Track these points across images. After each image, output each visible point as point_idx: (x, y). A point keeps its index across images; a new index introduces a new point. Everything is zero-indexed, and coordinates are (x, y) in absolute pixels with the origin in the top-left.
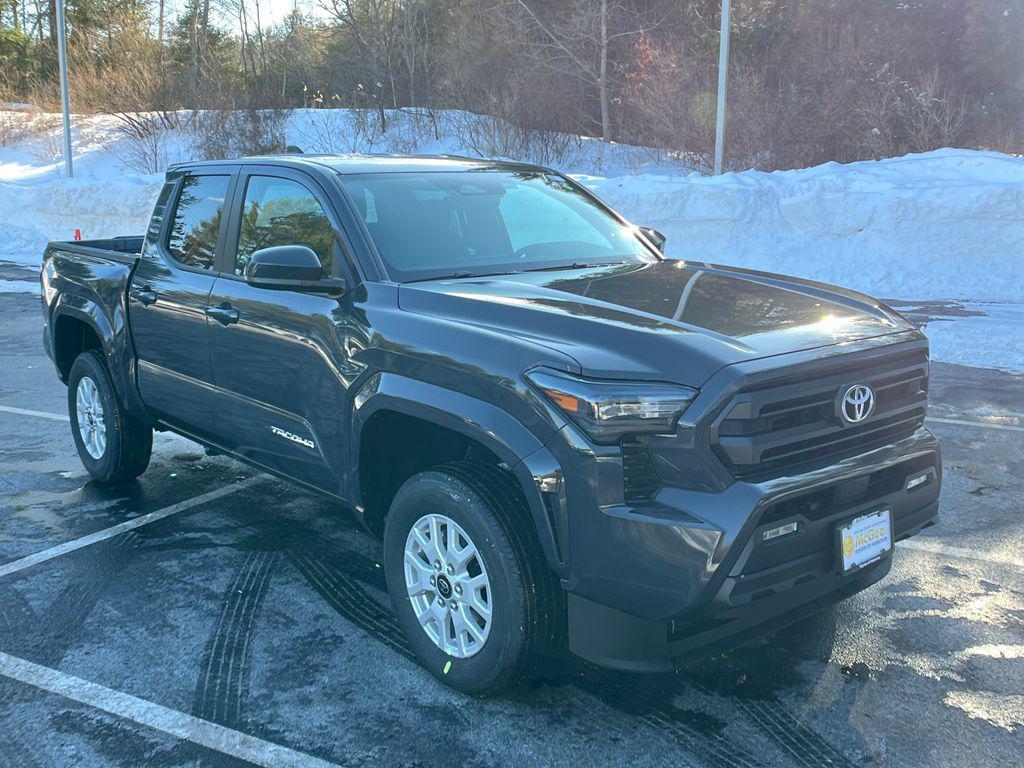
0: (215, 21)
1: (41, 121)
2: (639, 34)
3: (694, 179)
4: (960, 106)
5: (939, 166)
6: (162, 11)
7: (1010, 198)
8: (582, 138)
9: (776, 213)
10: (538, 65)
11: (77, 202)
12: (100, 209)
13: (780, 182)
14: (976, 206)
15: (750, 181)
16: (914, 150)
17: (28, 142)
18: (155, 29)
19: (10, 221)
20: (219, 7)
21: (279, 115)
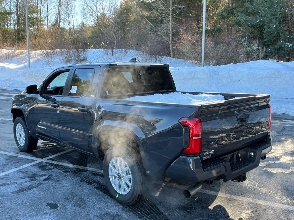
0: (62, 25)
1: (18, 52)
2: (180, 31)
3: (197, 68)
4: (264, 49)
5: (259, 65)
6: (47, 22)
7: (276, 72)
8: (166, 57)
9: (218, 76)
10: (153, 38)
11: (34, 74)
12: (41, 76)
13: (219, 68)
14: (268, 74)
15: (211, 68)
16: (252, 60)
17: (15, 58)
18: (46, 27)
19: (15, 79)
20: (63, 21)
21: (84, 51)
